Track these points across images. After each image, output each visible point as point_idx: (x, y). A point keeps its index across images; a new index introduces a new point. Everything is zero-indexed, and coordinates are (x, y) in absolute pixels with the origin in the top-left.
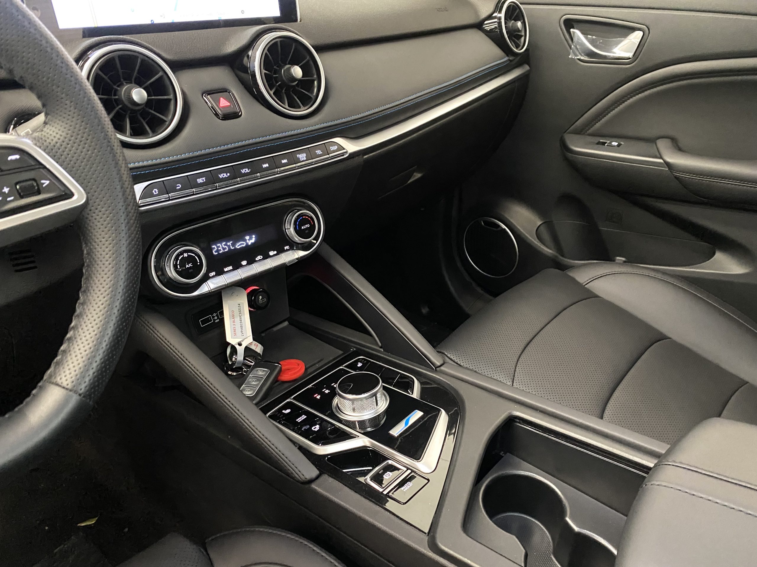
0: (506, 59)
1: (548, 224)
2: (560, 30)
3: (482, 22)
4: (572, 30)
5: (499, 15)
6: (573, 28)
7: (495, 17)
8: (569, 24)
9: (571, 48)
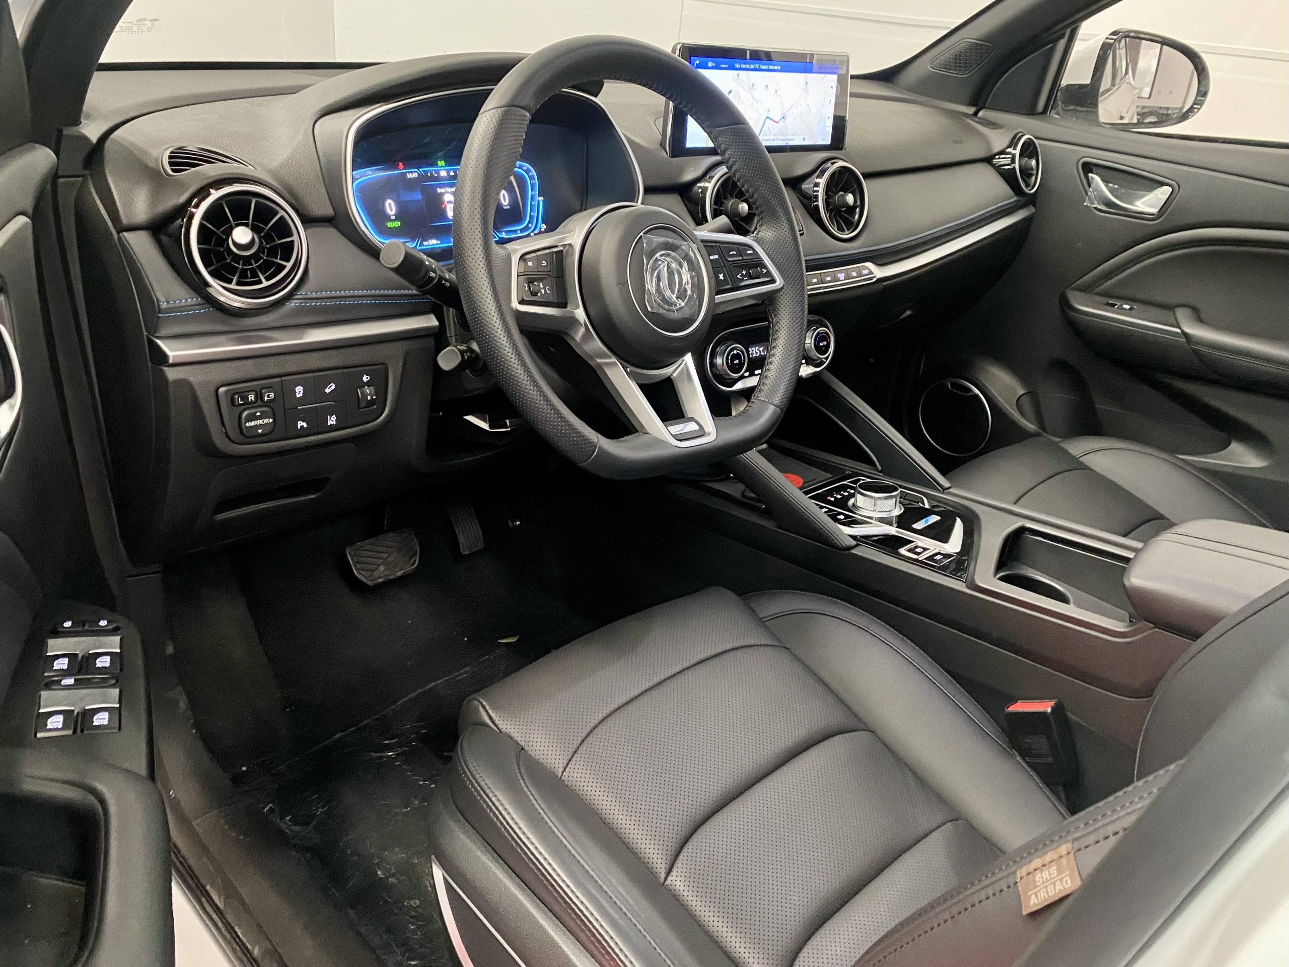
0: (1015, 198)
1: (1032, 394)
2: (1076, 172)
3: (993, 157)
4: (1090, 175)
5: (1014, 152)
6: (1091, 172)
7: (1009, 153)
8: (1088, 168)
9: (1087, 194)
